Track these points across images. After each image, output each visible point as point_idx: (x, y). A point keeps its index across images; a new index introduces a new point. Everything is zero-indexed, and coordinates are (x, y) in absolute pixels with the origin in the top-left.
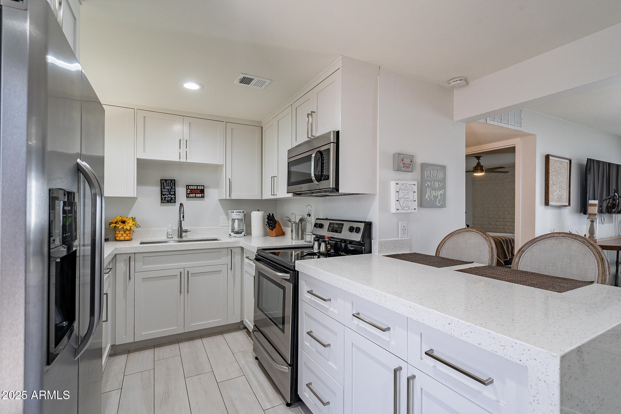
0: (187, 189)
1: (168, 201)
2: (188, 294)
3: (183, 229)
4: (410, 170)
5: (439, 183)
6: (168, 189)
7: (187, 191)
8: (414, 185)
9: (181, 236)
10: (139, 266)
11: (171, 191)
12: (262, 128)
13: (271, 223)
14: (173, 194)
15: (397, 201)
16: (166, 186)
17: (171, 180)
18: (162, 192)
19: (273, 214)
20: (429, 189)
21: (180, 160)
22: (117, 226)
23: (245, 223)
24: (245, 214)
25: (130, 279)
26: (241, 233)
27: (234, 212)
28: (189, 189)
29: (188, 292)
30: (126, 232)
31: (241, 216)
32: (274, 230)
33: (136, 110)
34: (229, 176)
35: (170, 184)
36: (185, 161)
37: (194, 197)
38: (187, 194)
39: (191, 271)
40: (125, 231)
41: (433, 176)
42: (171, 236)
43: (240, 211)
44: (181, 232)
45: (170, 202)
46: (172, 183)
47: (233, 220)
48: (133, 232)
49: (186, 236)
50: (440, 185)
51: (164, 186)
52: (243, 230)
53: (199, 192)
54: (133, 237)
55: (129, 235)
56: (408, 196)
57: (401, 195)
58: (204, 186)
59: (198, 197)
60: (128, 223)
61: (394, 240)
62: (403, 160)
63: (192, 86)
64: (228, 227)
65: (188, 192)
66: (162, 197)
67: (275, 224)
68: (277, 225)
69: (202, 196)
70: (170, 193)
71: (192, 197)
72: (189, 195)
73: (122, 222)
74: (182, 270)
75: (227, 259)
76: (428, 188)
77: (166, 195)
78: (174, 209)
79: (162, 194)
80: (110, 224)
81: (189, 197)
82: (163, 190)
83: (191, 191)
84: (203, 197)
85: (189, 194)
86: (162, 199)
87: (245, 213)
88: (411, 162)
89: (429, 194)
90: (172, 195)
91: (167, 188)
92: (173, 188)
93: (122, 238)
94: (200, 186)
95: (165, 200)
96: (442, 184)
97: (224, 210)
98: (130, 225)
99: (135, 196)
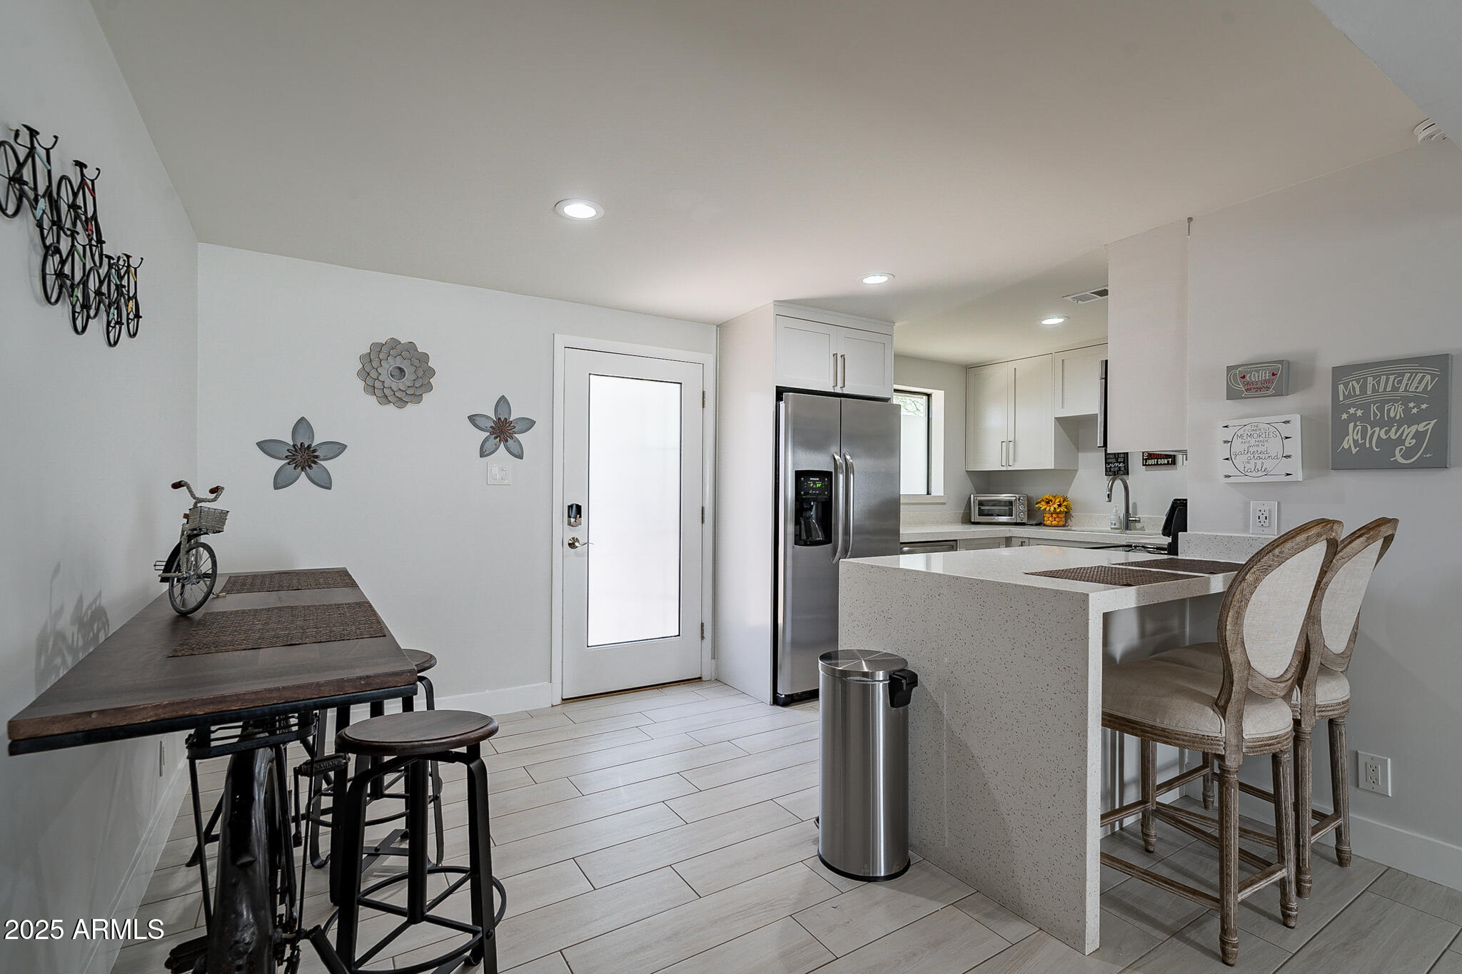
1: (1115, 472)
3: (1132, 516)
5: (1405, 404)
7: (1143, 456)
8: (1288, 422)
9: (1126, 527)
11: (1118, 457)
14: (1121, 462)
15: (1227, 459)
18: (1106, 459)
20: (1355, 426)
33: (1054, 353)
37: (1154, 465)
38: (1143, 459)
40: (1052, 514)
41: (1374, 390)
44: (1128, 521)
45: (1118, 474)
48: (1068, 515)
50: (1415, 411)
54: (1071, 523)
56: (1264, 449)
57: (1238, 446)
58: (1177, 450)
59: (1161, 464)
60: (1054, 504)
62: (1244, 377)
66: (1106, 467)
69: (1168, 462)
70: (1117, 459)
71: (1152, 465)
72: (1146, 462)
76: (1351, 425)
77: (1111, 463)
79: (1106, 463)
81: (1146, 465)
82: (1108, 457)
83: (1151, 455)
85: (1146, 460)
86: (1106, 471)
88: (1273, 374)
89: (1358, 437)
90: (1120, 463)
94: (1168, 451)
95: (1110, 471)
96: (1424, 406)
99: (1053, 468)
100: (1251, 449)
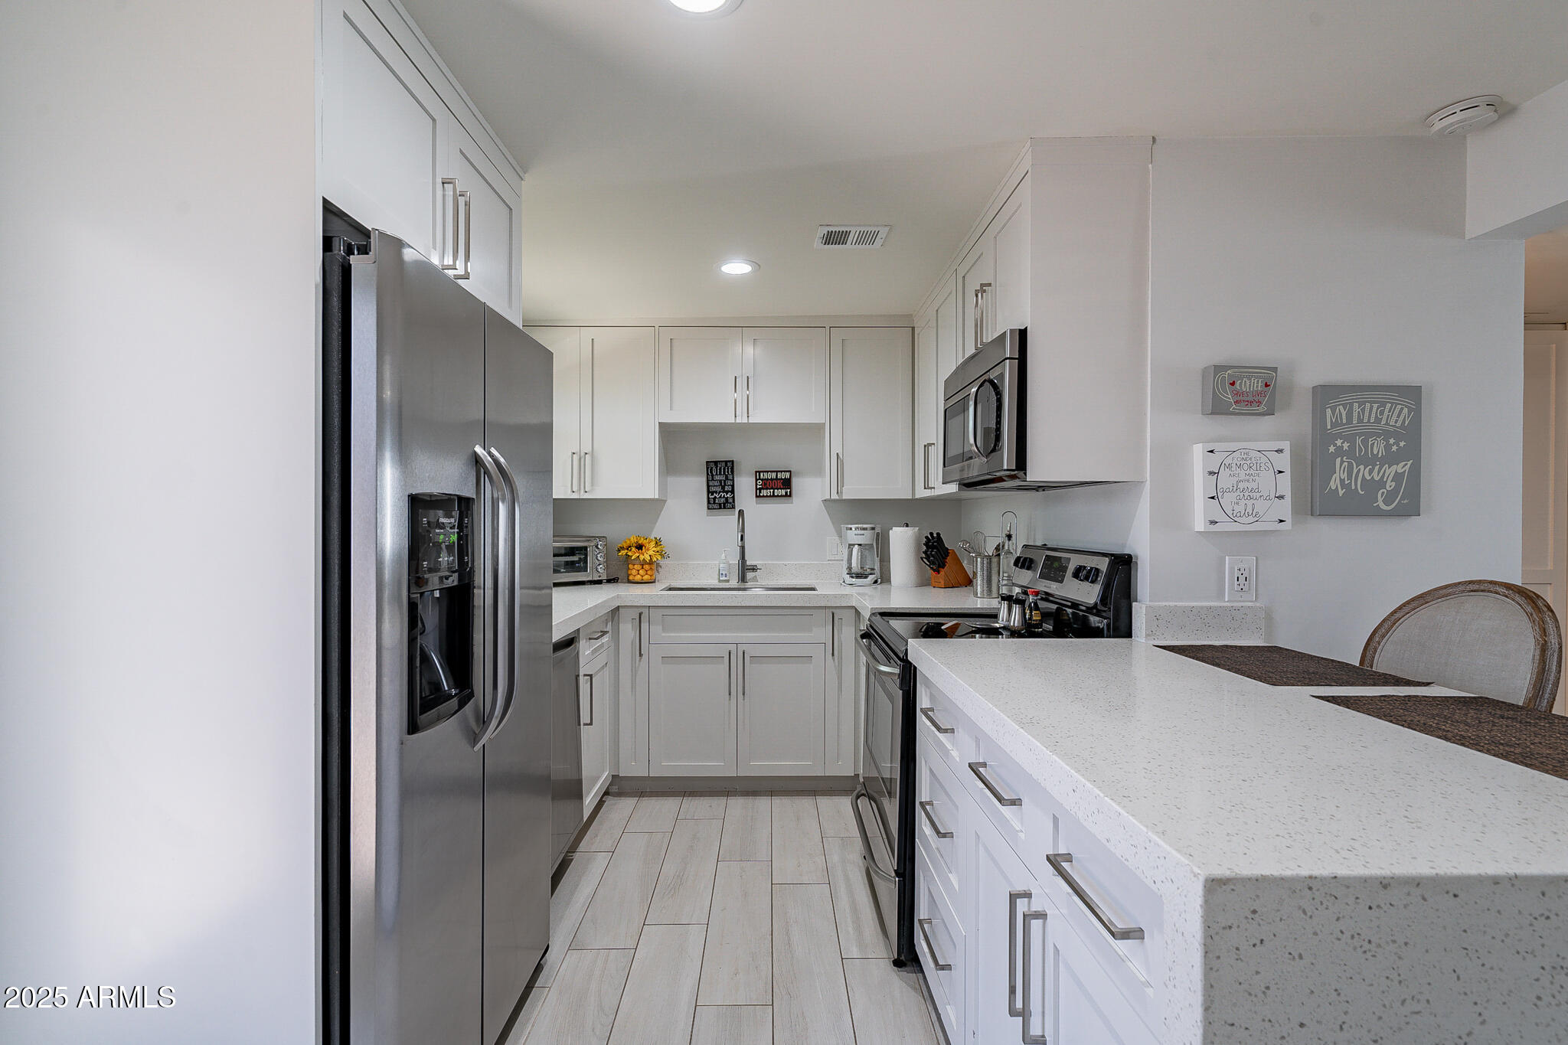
0: (757, 480)
1: (720, 504)
2: (744, 699)
3: (748, 563)
4: (1262, 408)
5: (1386, 440)
6: (721, 481)
7: (756, 484)
8: (1279, 451)
9: (743, 579)
10: (656, 632)
11: (725, 484)
12: (913, 328)
13: (933, 556)
14: (730, 491)
15: (1213, 498)
16: (717, 474)
17: (726, 462)
18: (708, 486)
19: (938, 534)
20: (1342, 462)
21: (735, 420)
22: (630, 554)
23: (877, 554)
24: (878, 534)
25: (641, 655)
26: (866, 577)
27: (851, 529)
28: (760, 479)
29: (744, 694)
30: (644, 567)
31: (866, 538)
32: (942, 573)
33: (657, 327)
34: (837, 448)
35: (724, 469)
36: (745, 421)
37: (770, 496)
38: (757, 489)
39: (751, 651)
40: (643, 565)
41: (1360, 420)
42: (724, 578)
43: (865, 526)
44: (745, 570)
45: (725, 508)
46: (728, 469)
47: (851, 546)
48: (658, 565)
49: (755, 579)
50: (1394, 448)
51: (712, 475)
52: (873, 569)
53: (780, 484)
54: (658, 577)
55: (649, 572)
56: (1254, 485)
57: (1225, 480)
58: (790, 471)
59: (778, 496)
60: (648, 550)
61: (1202, 608)
62: (1233, 384)
63: (737, 268)
64: (841, 562)
65: (758, 487)
66: (708, 498)
67: (943, 558)
68: (949, 559)
69: (786, 493)
70: (723, 488)
71: (767, 496)
72: (760, 492)
73: (636, 547)
74: (733, 648)
75: (823, 633)
76: (1338, 460)
77: (716, 492)
78: (727, 521)
79: (708, 492)
80: (619, 551)
81: (760, 496)
82: (711, 484)
83: (765, 484)
84: (789, 496)
85: (760, 489)
86: (709, 502)
87: (877, 531)
88: (1267, 385)
89: (1345, 476)
90: (727, 492)
91: (717, 478)
92: (730, 477)
93: (638, 578)
94: (782, 472)
95: (714, 503)
96: (1402, 444)
97: (833, 523)
98: (651, 552)
99: (657, 497)
100: (1241, 485)
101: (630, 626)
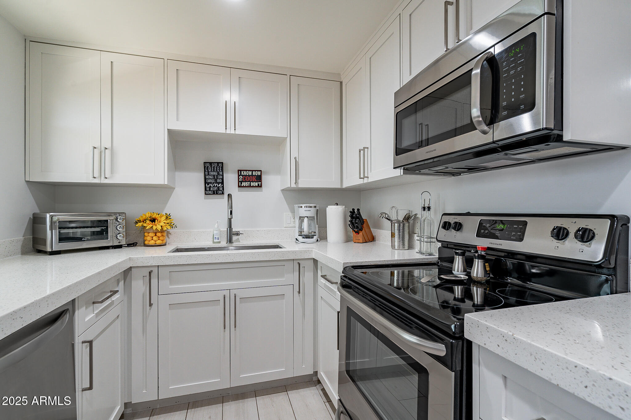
0: (239, 176)
1: (214, 191)
2: (235, 330)
3: (234, 230)
6: (214, 176)
7: (239, 178)
9: (230, 241)
10: (166, 286)
11: (217, 178)
12: (341, 83)
13: (356, 223)
16: (211, 171)
17: (218, 163)
18: (205, 179)
19: (358, 210)
21: (226, 131)
22: (145, 225)
23: (317, 223)
24: (317, 210)
25: (151, 305)
26: (312, 238)
27: (301, 207)
28: (241, 175)
29: (235, 327)
30: (157, 234)
31: (311, 213)
32: (361, 234)
33: (166, 60)
34: (294, 154)
35: (217, 168)
36: (233, 132)
37: (248, 186)
38: (239, 182)
39: (241, 294)
42: (217, 241)
43: (311, 205)
44: (231, 235)
45: (217, 194)
46: (219, 168)
47: (301, 219)
48: (168, 233)
49: (238, 240)
51: (208, 172)
52: (315, 232)
53: (254, 179)
54: (168, 241)
55: (161, 238)
58: (261, 171)
59: (253, 187)
60: (160, 222)
64: (294, 228)
65: (240, 180)
66: (205, 187)
67: (362, 225)
68: (365, 225)
69: (258, 185)
70: (216, 180)
71: (246, 187)
72: (241, 184)
73: (150, 221)
74: (227, 293)
75: (292, 278)
77: (211, 183)
78: (221, 202)
79: (205, 183)
80: (136, 223)
81: (241, 186)
82: (207, 177)
83: (245, 179)
84: (260, 186)
85: (241, 182)
86: (206, 190)
87: (317, 208)
90: (219, 183)
91: (212, 173)
92: (221, 173)
93: (152, 242)
94: (255, 171)
95: (210, 190)
97: (288, 204)
98: (162, 224)
99: (166, 183)
101: (141, 282)
